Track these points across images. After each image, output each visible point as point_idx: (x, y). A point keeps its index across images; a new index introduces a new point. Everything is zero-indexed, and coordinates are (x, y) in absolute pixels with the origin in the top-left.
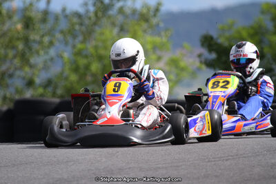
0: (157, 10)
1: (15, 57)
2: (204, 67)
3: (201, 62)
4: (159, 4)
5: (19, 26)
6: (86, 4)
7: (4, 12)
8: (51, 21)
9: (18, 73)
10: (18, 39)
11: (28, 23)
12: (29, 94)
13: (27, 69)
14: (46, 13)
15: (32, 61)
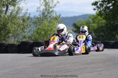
0: (59, 16)
1: (20, 29)
2: (73, 32)
3: (73, 31)
4: (60, 15)
5: (21, 21)
6: (40, 15)
7: (17, 17)
8: (30, 20)
9: (21, 34)
10: (21, 25)
11: (24, 21)
12: (24, 40)
13: (24, 33)
14: (29, 17)
15: (25, 31)
